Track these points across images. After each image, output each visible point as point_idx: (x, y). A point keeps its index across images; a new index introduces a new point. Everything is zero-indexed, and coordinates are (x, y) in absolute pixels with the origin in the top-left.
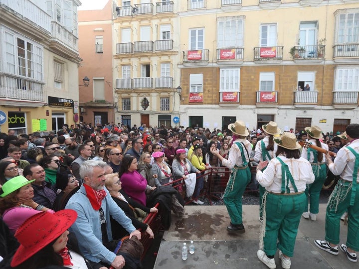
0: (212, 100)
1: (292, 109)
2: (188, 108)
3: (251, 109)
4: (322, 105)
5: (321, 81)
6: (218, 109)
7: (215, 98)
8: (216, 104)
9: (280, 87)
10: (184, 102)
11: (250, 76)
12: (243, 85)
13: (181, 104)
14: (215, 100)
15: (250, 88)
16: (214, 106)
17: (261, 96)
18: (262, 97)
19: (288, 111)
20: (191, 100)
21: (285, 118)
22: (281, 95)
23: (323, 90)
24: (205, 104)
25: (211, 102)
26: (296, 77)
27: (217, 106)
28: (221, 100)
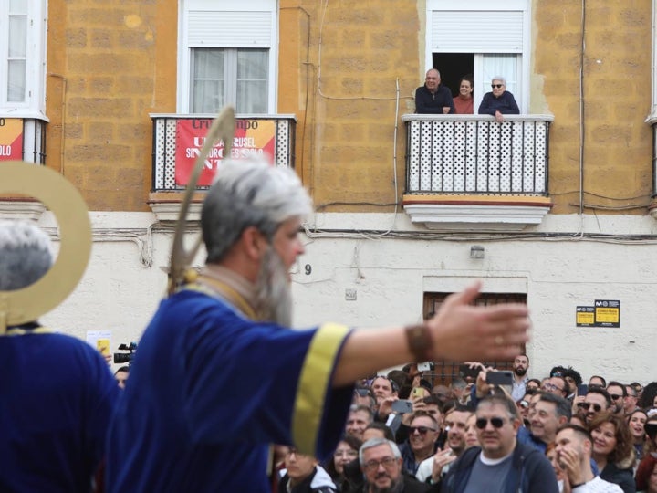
1: (395, 235)
3: (126, 236)
4: (583, 208)
5: (573, 53)
9: (310, 86)
11: (119, 17)
12: (69, 74)
15: (114, 94)
17: (181, 146)
18: (190, 152)
19: (368, 249)
21: (351, 296)
22: (319, 145)
23: (584, 111)
26: (411, 24)
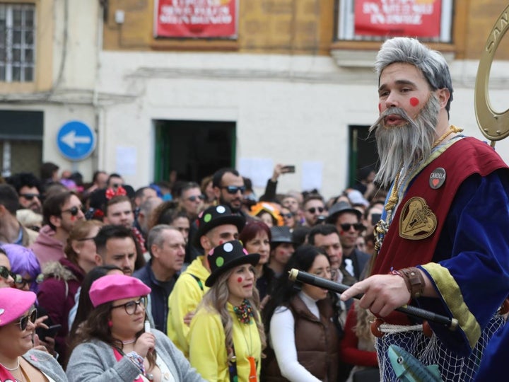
0: (292, 27)
2: (150, 72)
6: (326, 79)
7: (311, 17)
8: (312, 50)
10: (128, 35)
13: (106, 46)
14: (310, 27)
16: (303, 63)
20: (165, 26)
24: (251, 48)
25: (283, 38)
27: (320, 64)
28: (347, 31)
